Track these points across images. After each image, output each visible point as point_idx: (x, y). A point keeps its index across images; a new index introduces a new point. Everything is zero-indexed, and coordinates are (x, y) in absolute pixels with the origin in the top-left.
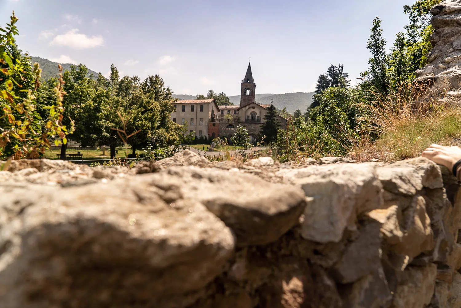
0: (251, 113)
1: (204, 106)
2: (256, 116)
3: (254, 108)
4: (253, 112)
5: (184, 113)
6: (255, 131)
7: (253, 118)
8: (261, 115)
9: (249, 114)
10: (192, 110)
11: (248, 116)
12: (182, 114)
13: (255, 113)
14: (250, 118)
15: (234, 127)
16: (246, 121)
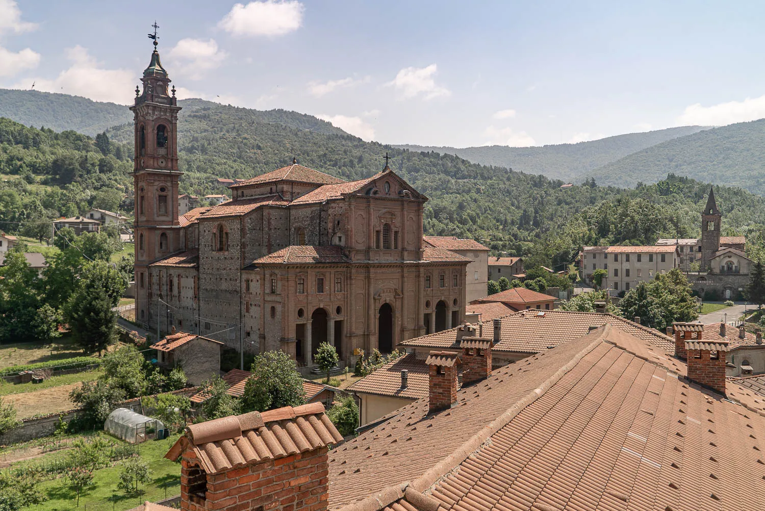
0: (727, 263)
1: (666, 256)
2: (734, 266)
3: (730, 257)
4: (729, 261)
5: (639, 263)
6: (734, 284)
7: (730, 268)
8: (740, 265)
9: (724, 263)
10: (651, 260)
11: (723, 267)
12: (638, 265)
13: (732, 263)
14: (726, 269)
15: (706, 280)
16: (721, 272)
